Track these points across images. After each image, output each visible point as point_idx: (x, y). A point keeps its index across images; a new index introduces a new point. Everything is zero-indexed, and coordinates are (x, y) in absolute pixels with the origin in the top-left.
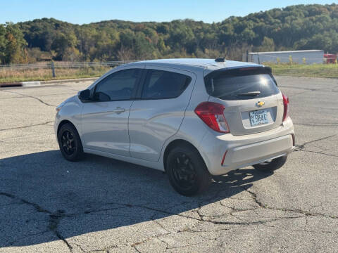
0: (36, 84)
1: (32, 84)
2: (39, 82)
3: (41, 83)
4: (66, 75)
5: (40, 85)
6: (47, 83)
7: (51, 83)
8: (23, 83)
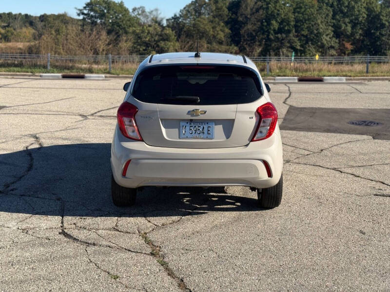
0: (340, 80)
1: (335, 79)
2: (344, 78)
3: (347, 80)
4: (382, 72)
5: (344, 81)
6: (354, 80)
7: (359, 80)
8: (325, 78)
